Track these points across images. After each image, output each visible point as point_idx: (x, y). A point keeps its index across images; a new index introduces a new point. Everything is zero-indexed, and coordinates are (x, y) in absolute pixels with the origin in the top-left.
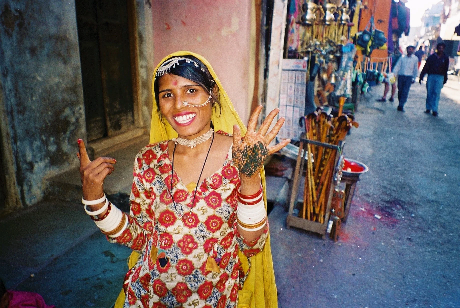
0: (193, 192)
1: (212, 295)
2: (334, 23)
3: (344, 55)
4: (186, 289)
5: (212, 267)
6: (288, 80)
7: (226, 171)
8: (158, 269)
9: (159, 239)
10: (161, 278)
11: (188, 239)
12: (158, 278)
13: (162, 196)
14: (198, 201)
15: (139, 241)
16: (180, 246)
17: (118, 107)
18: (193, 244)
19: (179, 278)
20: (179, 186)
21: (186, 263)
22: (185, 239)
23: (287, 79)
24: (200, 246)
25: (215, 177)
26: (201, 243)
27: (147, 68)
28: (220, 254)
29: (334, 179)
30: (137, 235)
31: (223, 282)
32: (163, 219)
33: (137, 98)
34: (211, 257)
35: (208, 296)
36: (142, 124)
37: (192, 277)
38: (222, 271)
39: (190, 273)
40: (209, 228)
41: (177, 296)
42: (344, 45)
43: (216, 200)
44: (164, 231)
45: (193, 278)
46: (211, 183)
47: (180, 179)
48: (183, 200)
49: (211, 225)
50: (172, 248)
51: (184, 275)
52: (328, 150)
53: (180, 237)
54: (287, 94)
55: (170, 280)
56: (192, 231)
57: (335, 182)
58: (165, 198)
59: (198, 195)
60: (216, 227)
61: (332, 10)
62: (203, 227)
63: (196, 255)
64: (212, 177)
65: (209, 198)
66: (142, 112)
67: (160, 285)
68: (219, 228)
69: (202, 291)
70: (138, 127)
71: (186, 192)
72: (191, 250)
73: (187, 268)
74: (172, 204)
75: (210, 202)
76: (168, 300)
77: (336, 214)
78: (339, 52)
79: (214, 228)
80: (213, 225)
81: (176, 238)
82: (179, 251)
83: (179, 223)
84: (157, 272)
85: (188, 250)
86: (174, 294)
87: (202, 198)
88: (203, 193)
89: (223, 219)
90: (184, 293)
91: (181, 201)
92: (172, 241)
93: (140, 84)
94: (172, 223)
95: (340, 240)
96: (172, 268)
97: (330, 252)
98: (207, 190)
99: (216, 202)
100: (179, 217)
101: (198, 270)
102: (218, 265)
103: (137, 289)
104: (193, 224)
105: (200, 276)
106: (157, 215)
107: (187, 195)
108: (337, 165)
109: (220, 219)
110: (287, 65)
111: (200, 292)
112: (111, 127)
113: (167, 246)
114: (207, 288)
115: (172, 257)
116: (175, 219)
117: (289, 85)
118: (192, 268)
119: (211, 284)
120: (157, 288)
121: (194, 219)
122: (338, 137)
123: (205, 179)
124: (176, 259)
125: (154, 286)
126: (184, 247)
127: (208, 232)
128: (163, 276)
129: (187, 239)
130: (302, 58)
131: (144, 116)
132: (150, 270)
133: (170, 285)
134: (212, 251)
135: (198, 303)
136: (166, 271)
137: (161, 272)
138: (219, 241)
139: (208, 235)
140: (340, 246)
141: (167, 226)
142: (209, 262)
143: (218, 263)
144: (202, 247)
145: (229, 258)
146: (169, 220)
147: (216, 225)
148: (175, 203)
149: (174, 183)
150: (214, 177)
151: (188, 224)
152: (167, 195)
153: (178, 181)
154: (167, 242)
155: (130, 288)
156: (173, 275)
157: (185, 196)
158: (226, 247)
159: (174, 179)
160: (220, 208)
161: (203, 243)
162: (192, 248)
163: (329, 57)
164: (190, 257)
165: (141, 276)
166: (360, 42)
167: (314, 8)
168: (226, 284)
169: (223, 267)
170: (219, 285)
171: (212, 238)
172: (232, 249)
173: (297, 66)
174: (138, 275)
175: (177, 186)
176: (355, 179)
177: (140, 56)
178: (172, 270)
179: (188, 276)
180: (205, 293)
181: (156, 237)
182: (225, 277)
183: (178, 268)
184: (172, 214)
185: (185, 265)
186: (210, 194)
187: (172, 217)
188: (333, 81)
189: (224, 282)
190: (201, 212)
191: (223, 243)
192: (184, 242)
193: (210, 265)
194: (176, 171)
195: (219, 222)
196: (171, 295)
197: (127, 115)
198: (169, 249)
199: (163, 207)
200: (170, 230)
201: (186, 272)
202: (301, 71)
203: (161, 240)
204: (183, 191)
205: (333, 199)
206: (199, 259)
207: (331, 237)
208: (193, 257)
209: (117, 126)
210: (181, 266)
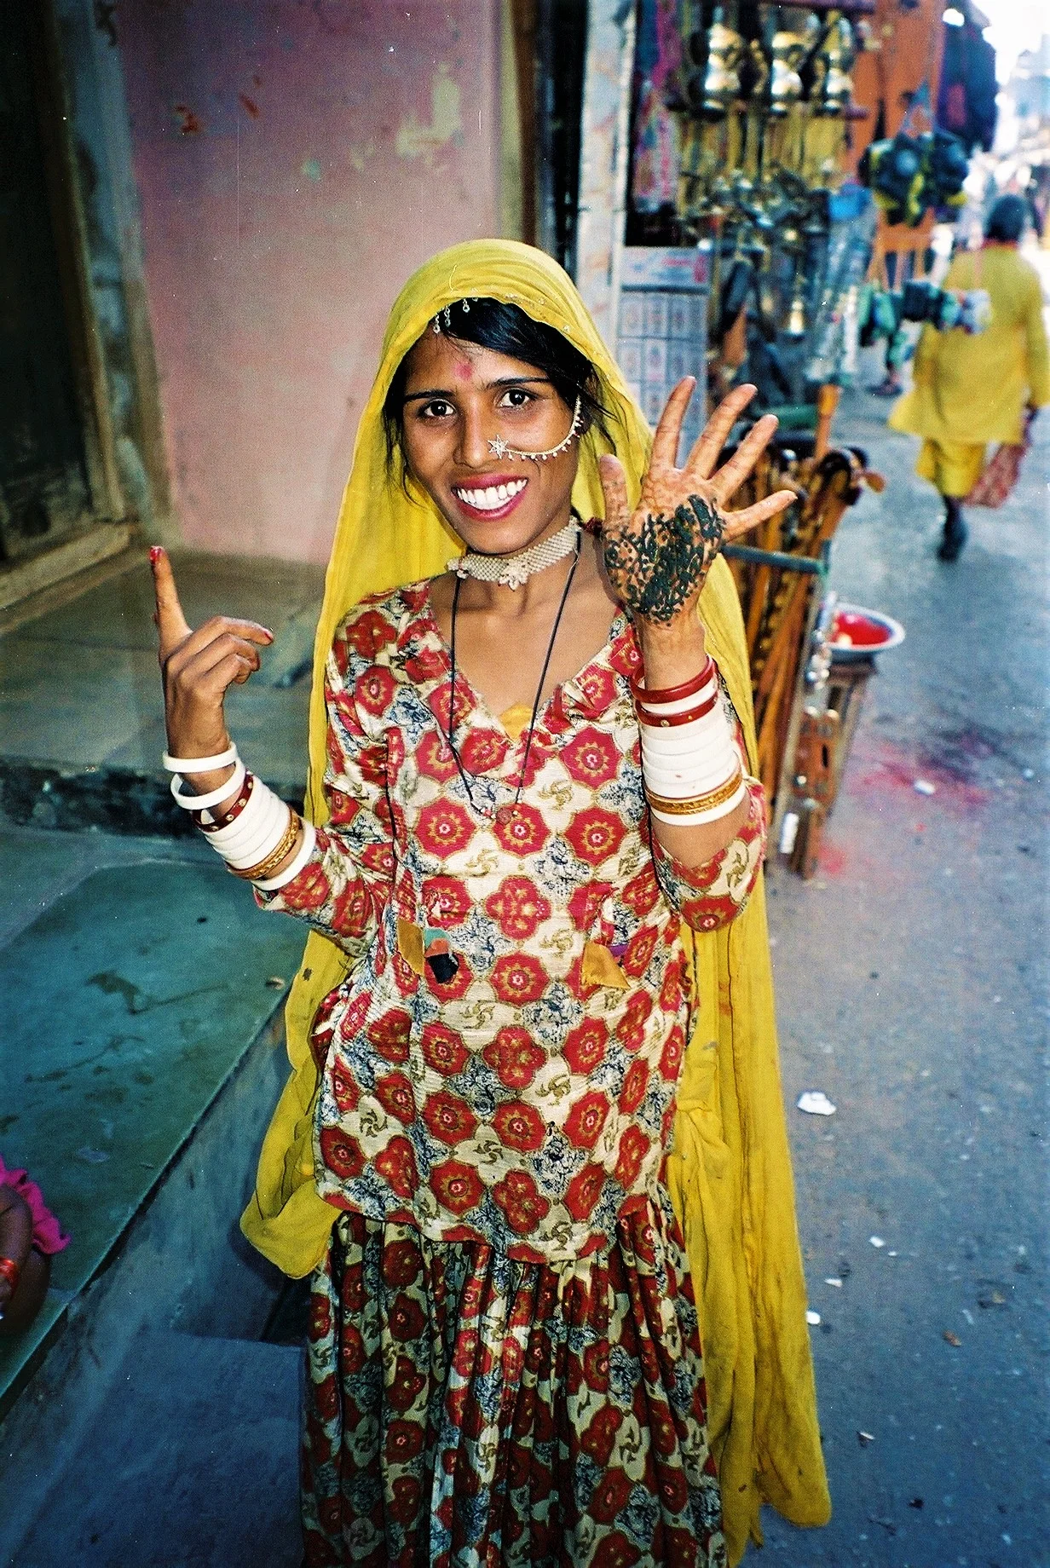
0: (523, 735)
1: (607, 1059)
2: (799, 106)
3: (834, 231)
4: (529, 1045)
5: (601, 971)
6: (645, 327)
7: (622, 653)
8: (434, 991)
9: (419, 896)
10: (444, 1019)
11: (518, 891)
12: (435, 1017)
13: (421, 755)
14: (539, 765)
15: (352, 906)
16: (494, 915)
17: (28, 443)
18: (535, 904)
19: (505, 1015)
20: (478, 719)
21: (523, 966)
22: (508, 892)
23: (640, 323)
24: (558, 910)
25: (590, 678)
26: (559, 899)
27: (119, 286)
28: (625, 932)
29: (806, 674)
30: (344, 884)
31: (636, 1018)
32: (429, 830)
33: (93, 408)
34: (596, 942)
35: (592, 1065)
36: (119, 505)
37: (545, 1006)
38: (634, 986)
39: (535, 996)
40: (580, 851)
41: (500, 1068)
42: (834, 192)
43: (600, 758)
44: (438, 871)
45: (546, 1011)
46: (579, 696)
47: (477, 695)
48: (493, 765)
49: (585, 842)
50: (469, 923)
51: (517, 1002)
52: (786, 578)
53: (491, 886)
54: (642, 382)
55: (474, 1022)
56: (527, 865)
57: (809, 685)
58: (433, 761)
59: (540, 745)
60: (604, 847)
61: (794, 57)
62: (563, 849)
63: (549, 939)
64: (578, 679)
65: (575, 753)
66: (117, 460)
67: (444, 1040)
68: (613, 850)
69: (575, 1048)
70: (107, 521)
71: (500, 737)
72: (532, 923)
73: (526, 980)
74: (456, 781)
75: (581, 765)
76: (474, 1083)
77: (811, 790)
78: (816, 218)
79: (597, 850)
80: (594, 840)
81: (479, 890)
82: (495, 929)
83: (484, 840)
84: (432, 1001)
85: (521, 925)
86: (492, 1064)
87: (551, 754)
88: (553, 737)
89: (626, 820)
90: (523, 1058)
91: (487, 768)
92: (466, 901)
93: (100, 352)
94: (461, 844)
95: (821, 873)
96: (477, 983)
97: (794, 912)
98: (569, 724)
99: (599, 765)
100: (481, 823)
101: (561, 985)
102: (620, 965)
103: (358, 1062)
104: (529, 841)
105: (566, 1002)
106: (411, 818)
107: (506, 747)
108: (816, 627)
109: (613, 819)
110: (638, 268)
111: (569, 1051)
112: (12, 524)
113: (449, 919)
114: (591, 1039)
115: (473, 951)
116: (469, 828)
117: (649, 344)
118: (542, 981)
119: (600, 1025)
120: (437, 1050)
121: (532, 827)
122: (817, 530)
123: (559, 689)
124: (487, 954)
125: (425, 1043)
126: (506, 916)
127: (577, 864)
128: (451, 1012)
129: (514, 891)
130: (693, 242)
131: (124, 477)
132: (403, 996)
133: (477, 1038)
134: (598, 922)
135: (567, 1085)
136: (459, 993)
137: (444, 998)
138: (617, 892)
139: (580, 872)
140: (823, 892)
141: (444, 852)
142: (590, 959)
143: (619, 959)
144: (565, 913)
145: (652, 946)
146: (451, 834)
147: (603, 841)
148: (468, 776)
149: (459, 709)
150: (585, 678)
151: (514, 841)
152: (439, 751)
153: (473, 703)
154: (448, 904)
155: (337, 1060)
156: (482, 1008)
157: (497, 751)
158: (642, 910)
159: (461, 694)
160: (614, 783)
161: (567, 898)
162: (534, 916)
163: (782, 239)
164: (531, 947)
165: (371, 1021)
166: (885, 180)
167: (730, 50)
168: (645, 1026)
169: (636, 973)
170: (625, 1029)
171: (594, 883)
172: (661, 917)
173: (674, 274)
174: (362, 1018)
175: (469, 718)
176: (863, 668)
177: (91, 241)
178: (480, 991)
179: (532, 1006)
180: (587, 1054)
181: (411, 893)
182: (641, 1005)
183: (496, 984)
184: (460, 812)
185: (520, 972)
186: (580, 739)
187: (458, 821)
188: (796, 326)
189: (639, 1021)
190: (553, 801)
191: (632, 896)
192: (507, 902)
193: (593, 966)
194: (463, 671)
195: (611, 829)
196: (482, 1067)
197: (62, 474)
198: (461, 926)
199: (429, 791)
200: (455, 864)
201: (524, 994)
202: (690, 291)
203: (428, 900)
204: (490, 734)
205: (803, 743)
206: (558, 950)
207: (794, 867)
208: (542, 946)
209: (34, 519)
210: (505, 975)
